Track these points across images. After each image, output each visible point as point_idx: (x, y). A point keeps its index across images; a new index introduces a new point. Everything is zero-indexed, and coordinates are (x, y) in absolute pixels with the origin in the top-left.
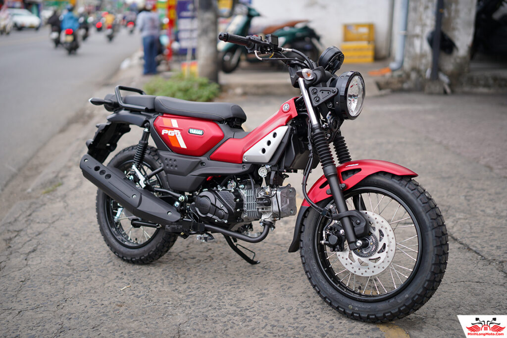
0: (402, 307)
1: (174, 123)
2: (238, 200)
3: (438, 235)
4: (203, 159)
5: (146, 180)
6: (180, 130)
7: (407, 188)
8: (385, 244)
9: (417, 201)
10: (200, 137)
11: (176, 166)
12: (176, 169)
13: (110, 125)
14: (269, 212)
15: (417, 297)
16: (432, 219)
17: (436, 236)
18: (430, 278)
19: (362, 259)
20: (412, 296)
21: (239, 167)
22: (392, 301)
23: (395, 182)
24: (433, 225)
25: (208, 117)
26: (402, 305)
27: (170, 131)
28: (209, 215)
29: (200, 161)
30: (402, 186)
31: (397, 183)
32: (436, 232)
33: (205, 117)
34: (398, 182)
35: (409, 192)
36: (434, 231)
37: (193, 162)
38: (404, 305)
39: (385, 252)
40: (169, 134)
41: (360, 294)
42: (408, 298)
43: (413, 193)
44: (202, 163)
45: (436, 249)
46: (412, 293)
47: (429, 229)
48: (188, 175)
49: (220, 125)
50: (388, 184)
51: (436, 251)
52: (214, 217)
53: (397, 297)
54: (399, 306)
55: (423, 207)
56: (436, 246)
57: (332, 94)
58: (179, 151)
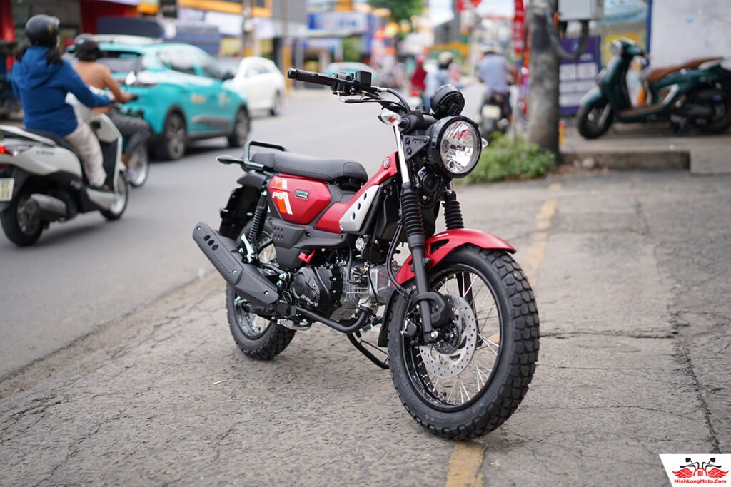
0: (476, 418)
1: (284, 182)
2: (335, 279)
3: (518, 327)
4: (308, 227)
5: (254, 254)
6: (288, 192)
7: (493, 265)
8: (466, 337)
9: (502, 283)
10: (304, 200)
11: (282, 237)
12: (282, 240)
13: (242, 189)
14: (366, 295)
15: (491, 406)
16: (514, 306)
17: (517, 328)
18: (506, 382)
19: (443, 356)
20: (487, 405)
21: (338, 238)
22: (468, 411)
23: (482, 257)
24: (514, 314)
25: (317, 176)
26: (476, 416)
27: (280, 194)
28: (303, 297)
29: (304, 231)
30: (488, 262)
31: (483, 258)
32: (516, 323)
33: (314, 176)
34: (485, 257)
35: (494, 270)
36: (514, 321)
37: (297, 231)
38: (478, 416)
39: (465, 348)
40: (278, 198)
41: (444, 402)
42: (482, 407)
43: (498, 272)
44: (307, 233)
45: (515, 344)
46: (487, 401)
47: (510, 318)
48: (293, 248)
49: (330, 186)
50: (475, 259)
51: (514, 347)
52: (307, 299)
53: (472, 407)
54: (473, 418)
55: (507, 289)
56: (516, 341)
57: (423, 144)
58: (286, 218)
